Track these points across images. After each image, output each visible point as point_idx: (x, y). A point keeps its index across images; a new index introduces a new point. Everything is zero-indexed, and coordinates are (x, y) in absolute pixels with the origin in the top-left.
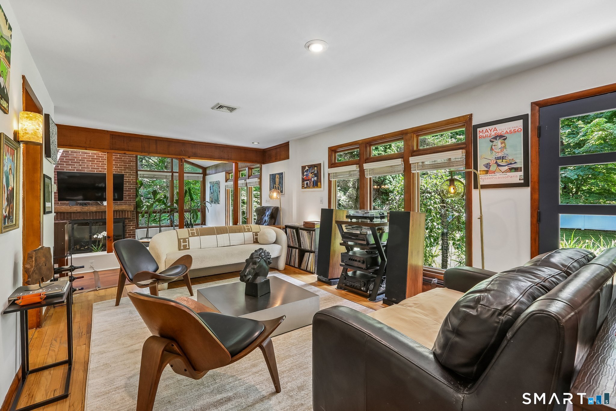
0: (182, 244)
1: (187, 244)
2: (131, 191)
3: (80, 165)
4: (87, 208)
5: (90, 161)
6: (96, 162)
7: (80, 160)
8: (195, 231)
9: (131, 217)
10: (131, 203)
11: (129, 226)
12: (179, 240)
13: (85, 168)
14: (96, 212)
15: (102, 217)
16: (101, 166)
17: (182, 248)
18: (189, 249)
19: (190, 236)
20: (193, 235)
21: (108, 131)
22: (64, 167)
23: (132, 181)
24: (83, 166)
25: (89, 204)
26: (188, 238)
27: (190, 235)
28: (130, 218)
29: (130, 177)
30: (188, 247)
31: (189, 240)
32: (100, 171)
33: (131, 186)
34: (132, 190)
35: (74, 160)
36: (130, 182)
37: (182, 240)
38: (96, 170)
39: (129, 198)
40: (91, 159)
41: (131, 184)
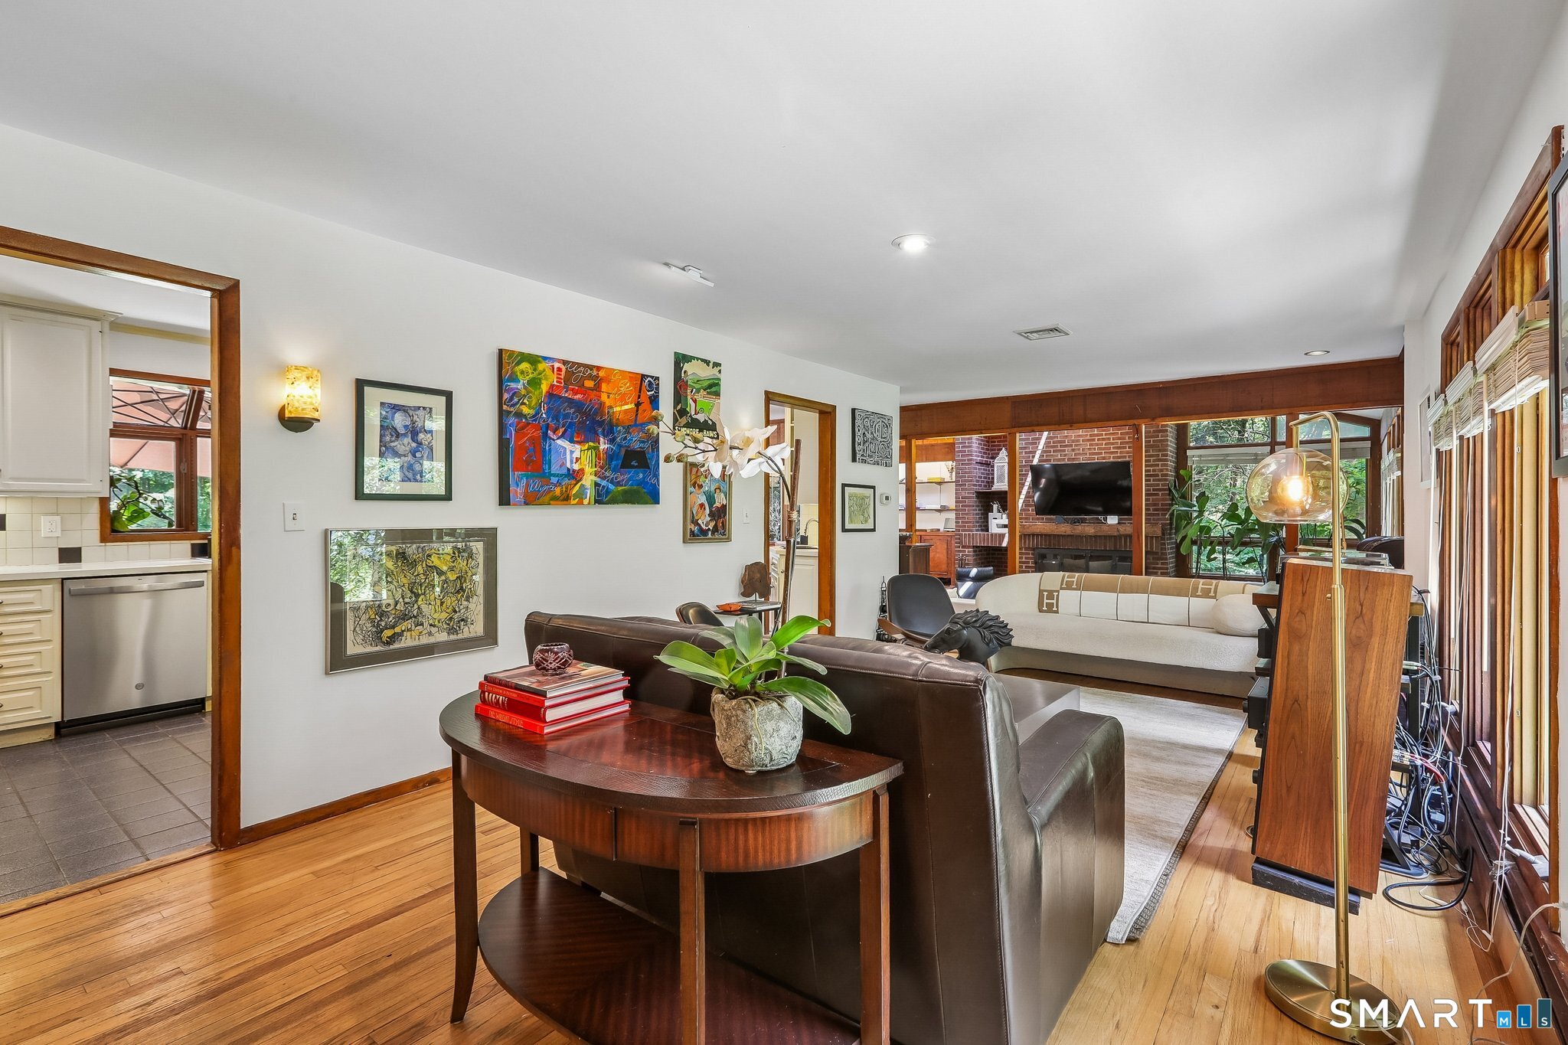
0: (1046, 601)
1: (1054, 601)
2: (1157, 495)
3: (1073, 450)
4: (1080, 527)
5: (1088, 440)
6: (1096, 442)
7: (1073, 441)
8: (1075, 580)
9: (1159, 551)
10: (1158, 519)
11: (1154, 568)
12: (1041, 592)
13: (1079, 454)
14: (1096, 537)
15: (1105, 546)
16: (1104, 449)
17: (1045, 608)
18: (1057, 612)
19: (1062, 589)
20: (1069, 587)
21: (1007, 398)
22: (1050, 455)
23: (1160, 474)
24: (1078, 452)
25: (1083, 521)
26: (1058, 591)
27: (1064, 586)
28: (1156, 553)
29: (1158, 465)
30: (1055, 609)
31: (1058, 596)
32: (1104, 458)
33: (1158, 485)
34: (1160, 493)
35: (1064, 442)
36: (1158, 475)
37: (1045, 593)
38: (1096, 457)
39: (1154, 510)
40: (1088, 438)
41: (1159, 480)
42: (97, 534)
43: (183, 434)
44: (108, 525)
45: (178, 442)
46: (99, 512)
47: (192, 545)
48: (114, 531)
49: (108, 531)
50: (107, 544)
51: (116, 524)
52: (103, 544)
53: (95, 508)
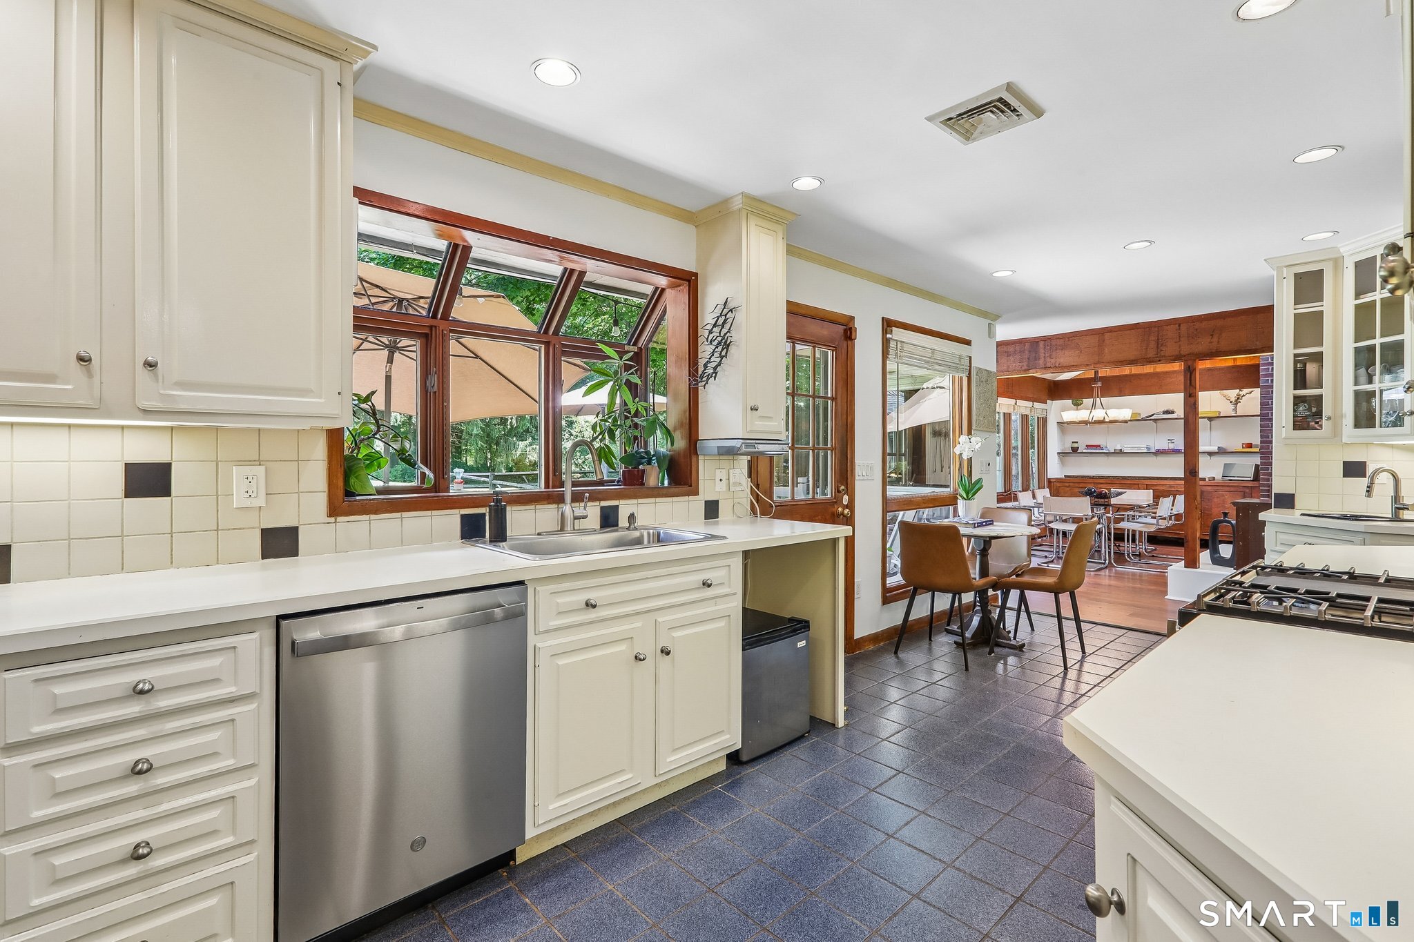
42: (322, 500)
43: (431, 327)
44: (341, 483)
45: (424, 340)
46: (325, 458)
47: (462, 516)
48: (349, 493)
49: (341, 492)
50: (339, 519)
51: (353, 480)
52: (332, 520)
53: (320, 450)
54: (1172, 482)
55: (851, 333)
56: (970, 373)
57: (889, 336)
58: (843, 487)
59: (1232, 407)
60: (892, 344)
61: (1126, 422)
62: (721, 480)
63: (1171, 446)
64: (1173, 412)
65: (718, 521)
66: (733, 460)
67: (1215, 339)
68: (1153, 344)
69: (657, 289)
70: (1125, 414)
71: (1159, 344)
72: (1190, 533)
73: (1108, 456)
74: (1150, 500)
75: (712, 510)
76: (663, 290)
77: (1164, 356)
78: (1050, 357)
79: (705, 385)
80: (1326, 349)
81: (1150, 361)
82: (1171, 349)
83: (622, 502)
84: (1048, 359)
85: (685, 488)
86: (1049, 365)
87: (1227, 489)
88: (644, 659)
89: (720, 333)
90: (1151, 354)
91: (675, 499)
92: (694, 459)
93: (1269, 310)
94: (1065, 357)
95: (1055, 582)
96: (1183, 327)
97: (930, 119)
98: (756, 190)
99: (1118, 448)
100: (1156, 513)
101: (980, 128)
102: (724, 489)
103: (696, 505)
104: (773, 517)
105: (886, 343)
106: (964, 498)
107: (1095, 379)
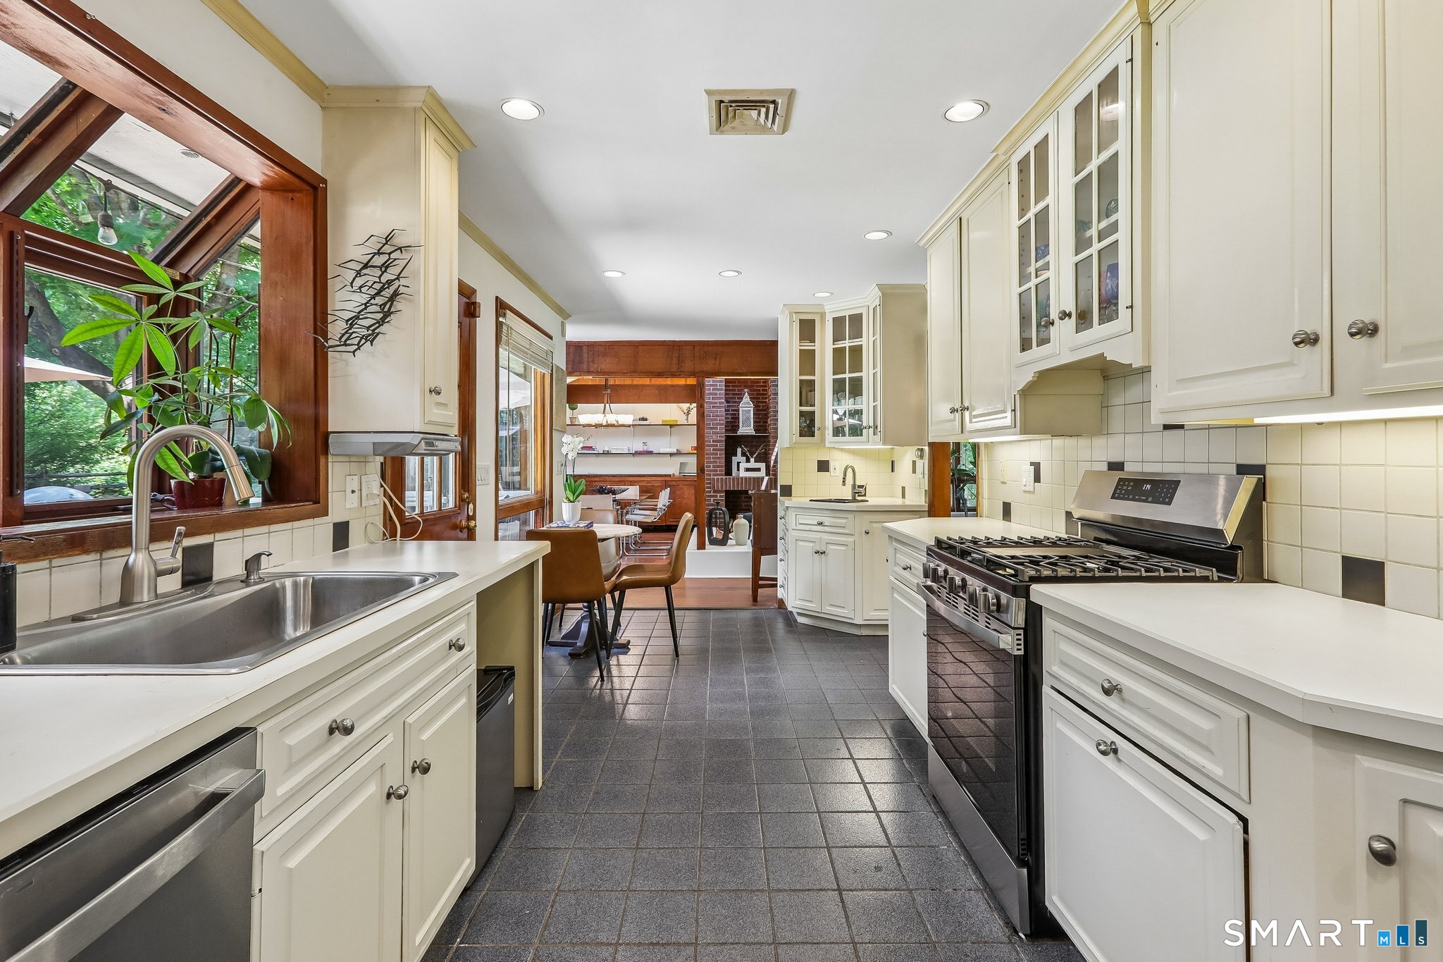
54: (648, 479)
55: (475, 308)
56: (552, 371)
57: (501, 319)
58: (466, 495)
59: (685, 417)
60: (505, 328)
61: (629, 426)
62: (353, 492)
63: (646, 448)
64: (646, 420)
65: (347, 552)
66: (365, 462)
67: (718, 362)
68: (675, 361)
69: (236, 180)
70: (628, 419)
71: (680, 361)
72: (700, 521)
73: (597, 456)
74: (636, 495)
75: (341, 535)
76: (249, 187)
77: (683, 372)
78: (593, 361)
79: (354, 352)
80: (816, 378)
81: (673, 375)
82: (688, 365)
83: (219, 536)
84: (591, 364)
85: (309, 506)
86: (592, 369)
87: (685, 483)
88: (406, 793)
89: (380, 277)
90: (674, 368)
91: (297, 524)
92: (322, 460)
93: (774, 344)
94: (606, 364)
95: (669, 577)
96: (697, 349)
97: (709, 93)
98: (446, 91)
99: (606, 449)
100: (657, 506)
101: (736, 123)
102: (356, 504)
103: (322, 529)
104: (419, 538)
105: (499, 326)
106: (569, 500)
107: (606, 386)
